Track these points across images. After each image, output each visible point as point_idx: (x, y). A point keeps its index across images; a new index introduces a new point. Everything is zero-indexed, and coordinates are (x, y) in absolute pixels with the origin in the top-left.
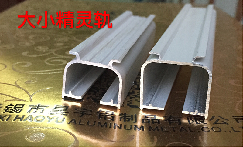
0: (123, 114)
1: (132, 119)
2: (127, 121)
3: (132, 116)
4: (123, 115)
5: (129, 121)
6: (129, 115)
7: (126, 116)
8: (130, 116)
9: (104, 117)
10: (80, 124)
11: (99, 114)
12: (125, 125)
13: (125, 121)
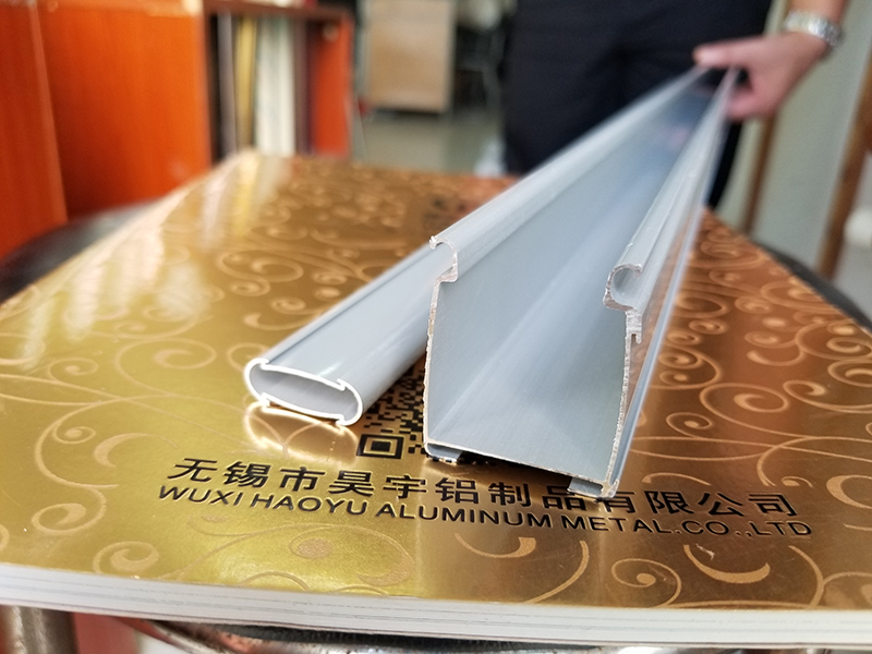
9: (454, 496)
10: (402, 515)
11: (441, 490)
12: (505, 514)
13: (503, 503)
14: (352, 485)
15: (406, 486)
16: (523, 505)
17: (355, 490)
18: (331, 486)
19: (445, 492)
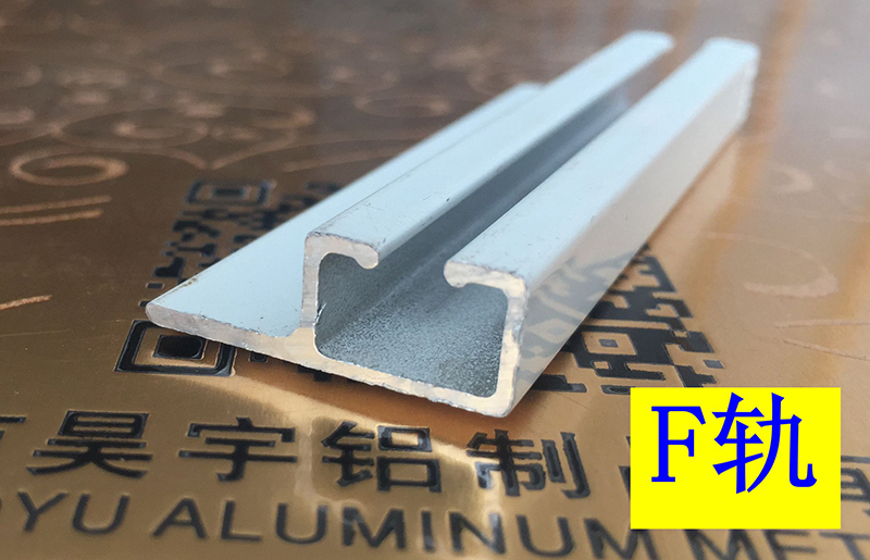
0: (491, 442)
2: (530, 486)
3: (550, 449)
4: (494, 448)
5: (537, 482)
6: (530, 444)
7: (517, 449)
8: (539, 448)
9: (373, 470)
10: (226, 534)
11: (337, 454)
12: (522, 522)
13: (511, 487)
14: (95, 447)
15: (242, 446)
16: (569, 494)
17: (100, 461)
19: (347, 461)
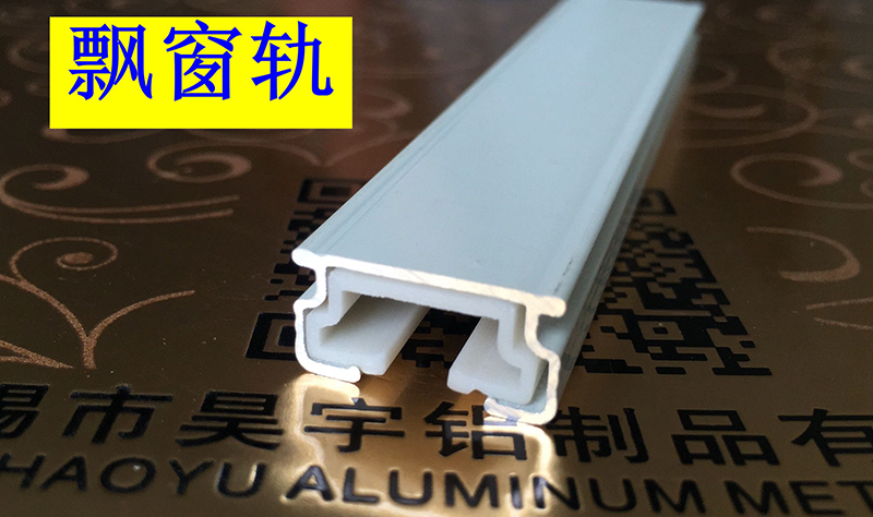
0: (566, 418)
1: (621, 445)
2: (599, 454)
3: (614, 422)
4: (568, 422)
5: (605, 451)
6: (597, 418)
7: (585, 423)
8: (605, 422)
9: (469, 442)
11: (438, 429)
12: (594, 484)
14: (233, 423)
15: (358, 422)
16: (632, 460)
17: (239, 435)
18: (185, 428)
19: (446, 435)
